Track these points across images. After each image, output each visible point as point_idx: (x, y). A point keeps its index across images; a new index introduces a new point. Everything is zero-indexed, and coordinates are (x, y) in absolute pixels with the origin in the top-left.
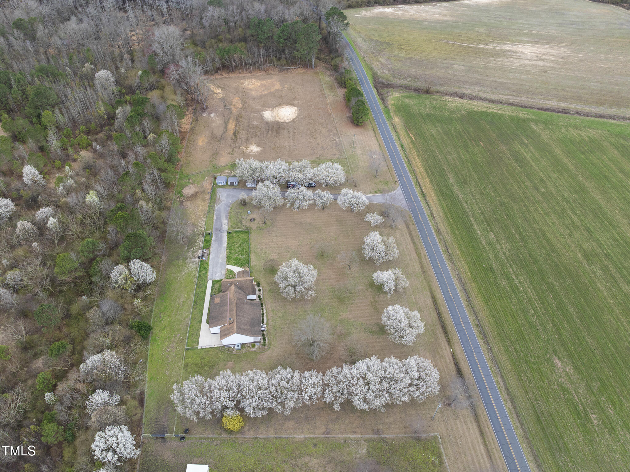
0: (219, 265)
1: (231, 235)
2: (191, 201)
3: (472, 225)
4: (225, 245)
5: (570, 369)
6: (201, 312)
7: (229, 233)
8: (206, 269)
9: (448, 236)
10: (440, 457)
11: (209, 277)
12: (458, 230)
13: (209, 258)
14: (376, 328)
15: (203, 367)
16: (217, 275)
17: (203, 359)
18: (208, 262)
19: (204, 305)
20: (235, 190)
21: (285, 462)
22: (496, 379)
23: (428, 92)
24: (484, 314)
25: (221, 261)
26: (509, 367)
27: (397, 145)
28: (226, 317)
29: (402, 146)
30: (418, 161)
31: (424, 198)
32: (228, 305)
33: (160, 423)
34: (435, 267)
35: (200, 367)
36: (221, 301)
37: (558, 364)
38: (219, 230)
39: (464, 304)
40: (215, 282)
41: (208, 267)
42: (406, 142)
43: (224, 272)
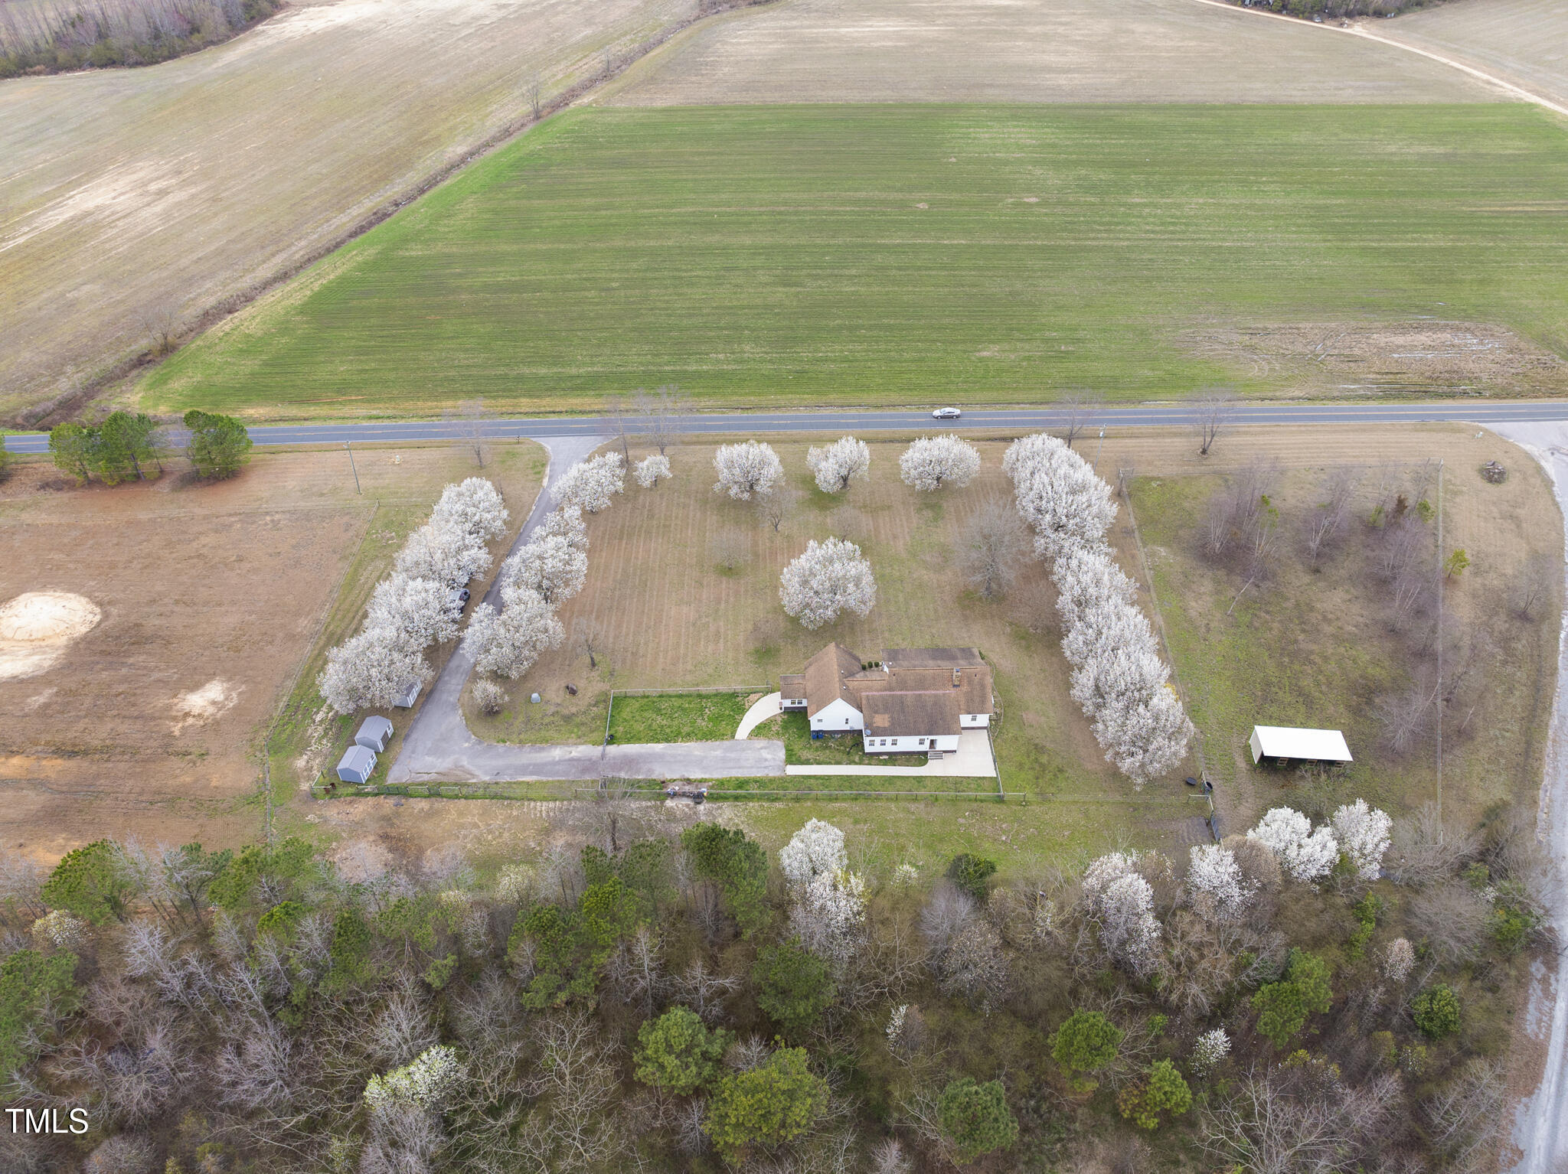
0: (733, 755)
1: (618, 735)
2: (421, 851)
3: (686, 371)
4: (658, 747)
5: (997, 347)
6: (891, 780)
7: (612, 740)
8: (742, 783)
9: (704, 402)
10: (1152, 479)
11: (773, 773)
12: (694, 388)
13: (702, 781)
14: (928, 514)
15: (1041, 765)
16: (769, 757)
17: (1021, 766)
18: (717, 780)
19: (868, 776)
20: (414, 736)
21: (1205, 640)
22: (1017, 408)
23: (168, 349)
24: (894, 397)
25: (718, 753)
26: (995, 394)
27: (365, 423)
28: (936, 696)
29: (370, 418)
30: (444, 404)
31: (582, 412)
32: (903, 692)
33: (1185, 834)
34: (786, 426)
35: (1044, 771)
36: (886, 709)
37: (985, 354)
38: (588, 765)
39: (878, 412)
40: (792, 759)
41: (737, 779)
42: (362, 411)
43: (761, 743)
